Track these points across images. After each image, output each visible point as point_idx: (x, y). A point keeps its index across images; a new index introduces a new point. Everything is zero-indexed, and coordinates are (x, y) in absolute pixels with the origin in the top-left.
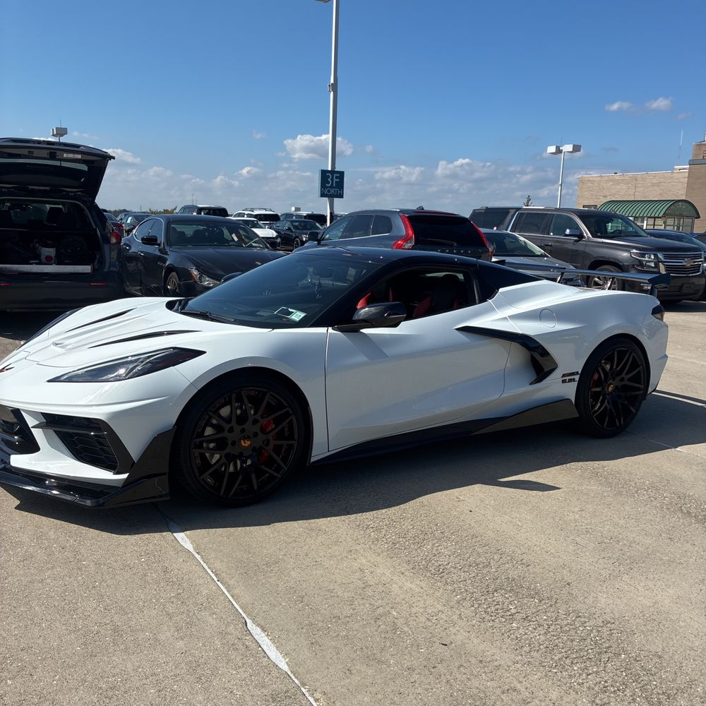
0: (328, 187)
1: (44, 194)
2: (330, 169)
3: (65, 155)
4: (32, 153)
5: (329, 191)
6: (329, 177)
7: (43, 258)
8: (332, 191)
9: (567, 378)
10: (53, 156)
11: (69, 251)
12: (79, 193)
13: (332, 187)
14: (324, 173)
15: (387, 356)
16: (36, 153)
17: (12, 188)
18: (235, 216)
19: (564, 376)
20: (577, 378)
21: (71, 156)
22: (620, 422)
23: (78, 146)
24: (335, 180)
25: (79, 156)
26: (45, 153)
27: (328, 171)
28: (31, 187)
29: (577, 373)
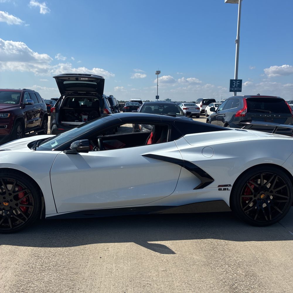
0: (234, 87)
1: (84, 94)
2: (235, 79)
3: (82, 79)
4: (70, 79)
5: (234, 89)
6: (234, 82)
7: (83, 119)
8: (236, 89)
9: (222, 188)
10: (77, 79)
11: (92, 117)
12: (97, 94)
13: (236, 87)
14: (232, 81)
15: (90, 168)
16: (71, 79)
17: (72, 93)
18: (220, 102)
19: (219, 186)
20: (230, 188)
21: (84, 79)
22: (268, 218)
23: (90, 75)
24: (237, 84)
25: (87, 79)
26: (74, 79)
27: (234, 80)
28: (79, 92)
29: (230, 185)
